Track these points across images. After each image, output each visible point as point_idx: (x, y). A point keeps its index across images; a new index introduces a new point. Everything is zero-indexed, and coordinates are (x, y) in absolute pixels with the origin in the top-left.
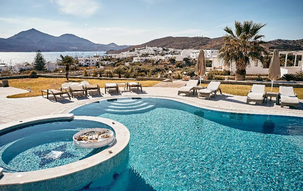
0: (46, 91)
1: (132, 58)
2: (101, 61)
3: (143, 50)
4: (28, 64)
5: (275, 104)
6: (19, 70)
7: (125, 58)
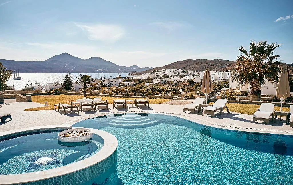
0: (58, 105)
1: (152, 80)
2: (123, 81)
3: (164, 72)
4: (58, 84)
5: (285, 123)
6: (50, 89)
7: (146, 80)
